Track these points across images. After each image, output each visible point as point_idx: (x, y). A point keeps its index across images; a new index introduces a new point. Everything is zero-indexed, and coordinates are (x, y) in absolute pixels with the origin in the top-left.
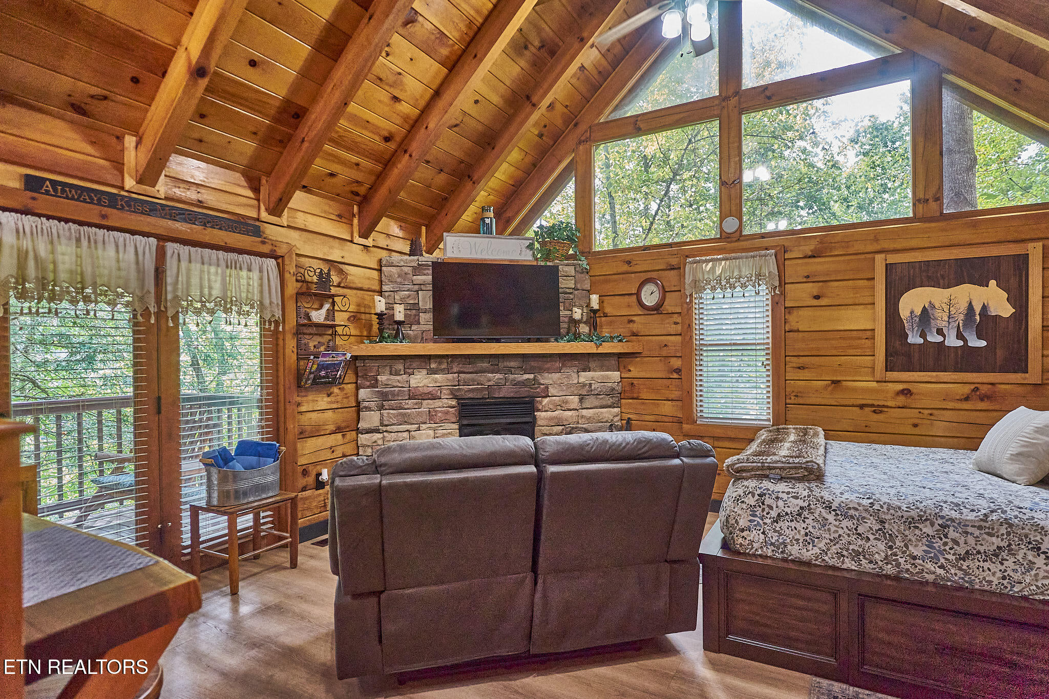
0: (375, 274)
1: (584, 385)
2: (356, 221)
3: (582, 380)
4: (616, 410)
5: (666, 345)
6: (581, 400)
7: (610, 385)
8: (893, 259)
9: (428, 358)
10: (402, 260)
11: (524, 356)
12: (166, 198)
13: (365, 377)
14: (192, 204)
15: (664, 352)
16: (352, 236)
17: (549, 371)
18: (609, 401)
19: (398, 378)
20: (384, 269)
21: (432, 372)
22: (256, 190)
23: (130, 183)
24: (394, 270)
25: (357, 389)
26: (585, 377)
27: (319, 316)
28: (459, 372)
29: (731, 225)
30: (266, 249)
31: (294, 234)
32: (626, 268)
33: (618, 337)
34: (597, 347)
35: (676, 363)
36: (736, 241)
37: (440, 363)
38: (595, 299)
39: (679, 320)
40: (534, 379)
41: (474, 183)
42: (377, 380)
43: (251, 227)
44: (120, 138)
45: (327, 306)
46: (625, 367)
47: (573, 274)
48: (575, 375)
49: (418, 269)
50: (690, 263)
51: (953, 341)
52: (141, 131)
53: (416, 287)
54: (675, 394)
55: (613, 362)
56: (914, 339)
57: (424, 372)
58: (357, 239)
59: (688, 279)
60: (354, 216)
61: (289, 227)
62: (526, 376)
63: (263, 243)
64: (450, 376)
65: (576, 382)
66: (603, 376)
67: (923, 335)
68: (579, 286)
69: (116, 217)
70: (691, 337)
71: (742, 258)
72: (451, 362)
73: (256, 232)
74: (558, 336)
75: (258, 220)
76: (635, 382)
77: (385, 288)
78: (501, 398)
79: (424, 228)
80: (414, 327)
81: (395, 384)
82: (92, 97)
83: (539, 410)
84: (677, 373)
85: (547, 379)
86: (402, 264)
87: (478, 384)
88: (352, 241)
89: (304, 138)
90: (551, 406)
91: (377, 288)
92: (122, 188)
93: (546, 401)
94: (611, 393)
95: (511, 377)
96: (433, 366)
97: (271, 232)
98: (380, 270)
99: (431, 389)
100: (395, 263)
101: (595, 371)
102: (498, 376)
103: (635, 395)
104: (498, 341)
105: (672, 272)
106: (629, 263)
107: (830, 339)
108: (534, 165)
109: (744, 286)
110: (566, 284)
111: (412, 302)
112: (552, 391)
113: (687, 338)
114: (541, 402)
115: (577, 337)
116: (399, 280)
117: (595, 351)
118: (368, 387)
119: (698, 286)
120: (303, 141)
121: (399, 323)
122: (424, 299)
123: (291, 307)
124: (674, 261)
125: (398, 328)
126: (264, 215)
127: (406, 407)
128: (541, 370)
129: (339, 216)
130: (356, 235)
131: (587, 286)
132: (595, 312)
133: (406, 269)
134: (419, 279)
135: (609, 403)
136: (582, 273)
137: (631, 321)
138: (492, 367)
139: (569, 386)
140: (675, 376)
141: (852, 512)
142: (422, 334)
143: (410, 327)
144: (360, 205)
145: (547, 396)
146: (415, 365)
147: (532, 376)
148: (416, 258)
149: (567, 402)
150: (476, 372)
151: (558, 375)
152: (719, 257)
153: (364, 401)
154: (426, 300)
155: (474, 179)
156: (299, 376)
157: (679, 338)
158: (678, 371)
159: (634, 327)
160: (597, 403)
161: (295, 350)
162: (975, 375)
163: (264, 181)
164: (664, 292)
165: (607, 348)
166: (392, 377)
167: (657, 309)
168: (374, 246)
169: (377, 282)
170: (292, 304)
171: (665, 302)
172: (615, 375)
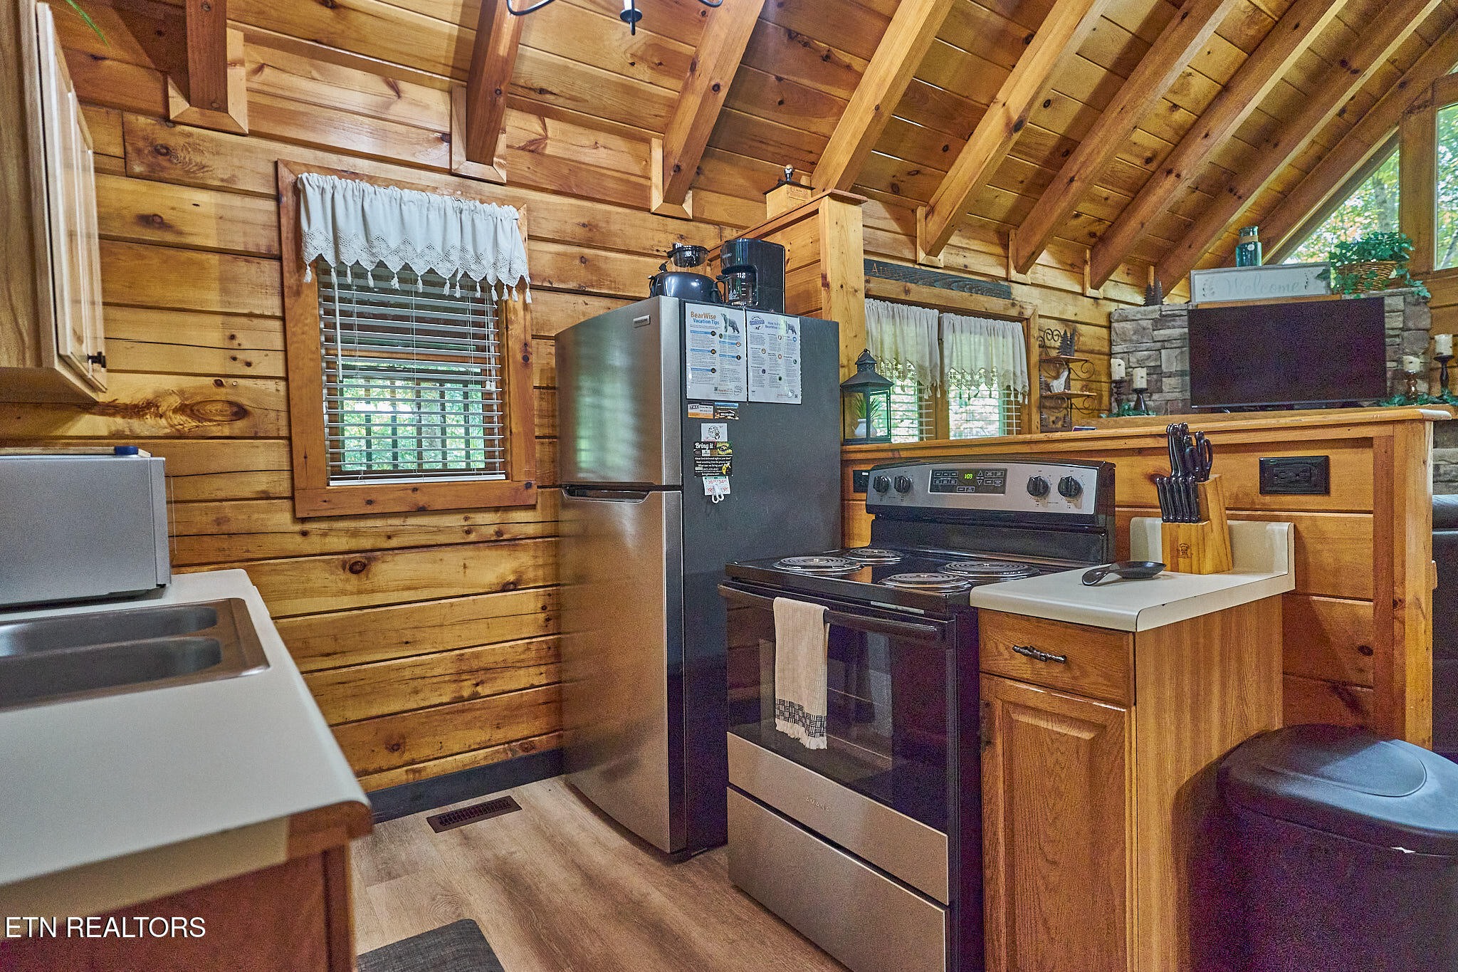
0: (1105, 331)
2: (1087, 269)
10: (1138, 312)
12: (946, 267)
14: (959, 270)
16: (1083, 289)
20: (1115, 325)
22: (1005, 247)
23: (922, 256)
24: (1128, 325)
27: (1058, 386)
30: (1014, 312)
31: (1036, 291)
38: (1444, 342)
41: (1240, 198)
43: (999, 288)
44: (914, 211)
45: (1064, 373)
47: (1400, 308)
49: (1163, 321)
52: (932, 201)
53: (1159, 344)
58: (1090, 292)
60: (1086, 262)
61: (1033, 285)
63: (1013, 305)
68: (1410, 324)
69: (920, 291)
73: (1007, 294)
74: (1380, 396)
75: (1006, 279)
77: (1116, 349)
79: (1152, 268)
80: (1155, 397)
82: (909, 174)
86: (1139, 316)
88: (1083, 295)
89: (1074, 177)
91: (1106, 350)
92: (915, 262)
97: (1018, 291)
98: (1109, 328)
100: (1131, 317)
104: (1290, 408)
110: (1393, 322)
111: (1152, 364)
115: (1411, 398)
116: (1134, 338)
120: (1072, 180)
121: (1139, 391)
122: (1168, 360)
123: (1035, 377)
125: (1139, 399)
126: (1014, 275)
129: (1072, 265)
130: (1087, 287)
131: (1426, 324)
132: (1444, 359)
133: (1144, 323)
134: (1163, 333)
136: (1417, 305)
142: (1167, 404)
143: (1150, 397)
144: (1091, 251)
148: (1157, 307)
154: (1173, 361)
155: (1241, 192)
161: (1039, 426)
163: (1012, 235)
168: (1105, 299)
169: (1106, 343)
170: (1035, 373)
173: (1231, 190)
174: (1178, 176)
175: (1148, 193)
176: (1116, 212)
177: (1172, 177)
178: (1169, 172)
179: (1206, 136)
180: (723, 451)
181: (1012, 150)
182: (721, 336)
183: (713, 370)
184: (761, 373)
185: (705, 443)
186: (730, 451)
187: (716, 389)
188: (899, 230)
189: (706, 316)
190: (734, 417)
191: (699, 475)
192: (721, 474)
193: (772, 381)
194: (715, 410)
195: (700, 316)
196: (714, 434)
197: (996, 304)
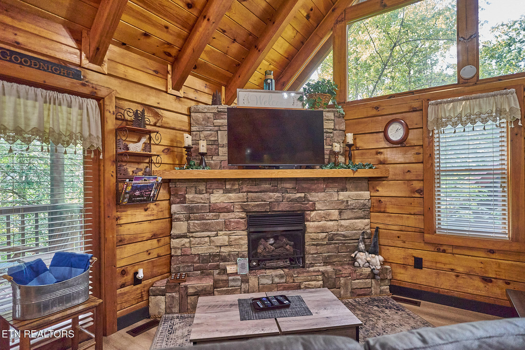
0: (186, 118)
1: (343, 202)
2: (169, 76)
3: (341, 198)
4: (367, 221)
5: (409, 171)
6: (340, 213)
7: (362, 201)
9: (224, 181)
10: (205, 108)
11: (297, 180)
13: (176, 195)
15: (408, 176)
16: (167, 88)
17: (315, 191)
18: (362, 214)
19: (201, 196)
20: (192, 114)
21: (227, 191)
22: (78, 41)
24: (199, 115)
25: (170, 204)
26: (343, 195)
28: (248, 192)
29: (468, 72)
30: (86, 90)
31: (115, 81)
32: (374, 112)
33: (369, 165)
34: (354, 172)
35: (417, 185)
36: (473, 85)
37: (233, 185)
38: (350, 138)
39: (421, 151)
40: (304, 197)
41: (259, 51)
42: (185, 198)
45: (144, 140)
46: (373, 188)
47: (333, 118)
48: (335, 194)
49: (217, 115)
50: (432, 104)
53: (217, 128)
54: (418, 209)
55: (365, 184)
57: (221, 191)
58: (170, 90)
59: (431, 117)
60: (168, 72)
61: (109, 75)
62: (299, 195)
63: (83, 85)
64: (240, 195)
65: (336, 199)
66: (357, 195)
68: (337, 127)
70: (432, 165)
71: (482, 97)
72: (242, 184)
74: (322, 164)
75: (80, 66)
76: (383, 199)
77: (193, 129)
78: (279, 211)
79: (223, 88)
80: (214, 158)
81: (199, 201)
83: (308, 221)
84: (419, 193)
85: (314, 197)
86: (206, 110)
87: (262, 201)
88: (166, 92)
90: (317, 218)
91: (187, 129)
93: (313, 213)
94: (363, 207)
95: (287, 195)
96: (228, 187)
98: (189, 116)
99: (226, 205)
100: (200, 110)
101: (350, 191)
102: (277, 195)
103: (382, 210)
104: (277, 168)
105: (414, 114)
106: (377, 108)
108: (302, 43)
109: (484, 121)
110: (328, 125)
111: (213, 139)
112: (318, 206)
113: (429, 166)
114: (310, 215)
115: (336, 165)
116: (203, 123)
117: (352, 176)
118: (178, 203)
119: (439, 123)
121: (203, 154)
122: (222, 137)
123: (111, 140)
124: (416, 104)
125: (202, 158)
126: (86, 63)
127: (207, 218)
128: (310, 190)
129: (155, 71)
130: (170, 86)
131: (343, 127)
132: (350, 146)
133: (209, 115)
134: (218, 122)
135: (362, 215)
136: (339, 117)
137: (378, 153)
138: (273, 188)
139: (332, 202)
140: (417, 195)
142: (221, 163)
143: (212, 158)
144: (172, 66)
145: (314, 210)
146: (214, 186)
147: (303, 195)
148: (216, 106)
149: (329, 215)
150: (261, 192)
151: (323, 194)
152: (459, 98)
153: (175, 213)
154: (223, 138)
155: (260, 47)
157: (421, 165)
158: (420, 191)
159: (381, 157)
160: (352, 215)
161: (114, 175)
163: (84, 34)
164: (407, 130)
165: (361, 173)
166: (197, 195)
167: (402, 143)
168: (184, 97)
169: (187, 124)
170: (110, 136)
171: (409, 137)
172: (366, 194)
173: (256, 47)
174: (208, 20)
175: (196, 30)
176: (181, 41)
177: (206, 21)
178: (205, 17)
197: (65, 82)
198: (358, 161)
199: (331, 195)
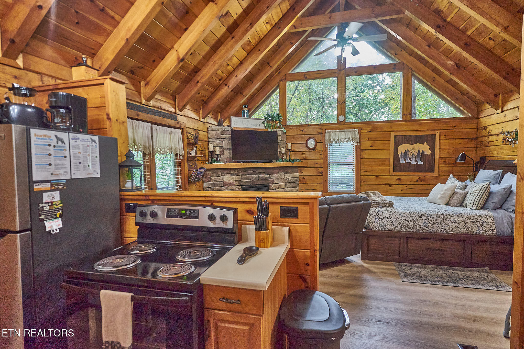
0: (206, 133)
1: (286, 179)
2: (201, 112)
3: (286, 177)
4: (298, 188)
5: (317, 163)
6: (285, 185)
7: (295, 178)
8: (397, 134)
9: (230, 169)
10: (216, 128)
11: (265, 168)
12: (153, 107)
13: (206, 177)
14: (158, 108)
15: (317, 166)
17: (274, 174)
18: (295, 185)
19: (219, 178)
20: (209, 132)
21: (232, 175)
22: (175, 101)
23: (143, 101)
24: (213, 132)
25: (203, 182)
26: (287, 175)
27: (193, 153)
28: (242, 175)
29: (342, 118)
30: (178, 126)
31: (185, 118)
32: (301, 132)
33: (299, 160)
34: (293, 164)
35: (321, 170)
36: (343, 125)
37: (235, 171)
38: (289, 144)
39: (322, 153)
40: (269, 177)
41: (243, 96)
42: (211, 179)
43: (173, 116)
44: (140, 82)
45: (195, 148)
46: (300, 171)
47: (280, 134)
48: (283, 175)
49: (223, 132)
50: (327, 132)
51: (414, 162)
52: (148, 80)
53: (222, 139)
54: (321, 181)
55: (297, 169)
56: (402, 161)
57: (229, 175)
58: (202, 120)
59: (327, 139)
60: (200, 109)
61: (184, 116)
62: (266, 176)
63: (178, 123)
64: (238, 176)
65: (284, 178)
66: (293, 176)
67: (405, 160)
68: (282, 139)
69: (143, 115)
70: (327, 160)
71: (346, 131)
72: (239, 171)
73: (175, 119)
74: (277, 159)
75: (175, 113)
76: (305, 177)
77: (210, 140)
78: (257, 185)
79: (219, 113)
80: (222, 156)
81: (218, 180)
82: (138, 67)
83: (271, 189)
84: (321, 173)
85: (274, 177)
86: (217, 130)
87: (249, 179)
88: (200, 120)
90: (275, 187)
91: (207, 140)
92: (141, 103)
93: (273, 185)
94: (296, 181)
95: (261, 176)
96: (232, 172)
97: (179, 118)
98: (208, 132)
99: (231, 182)
100: (213, 129)
101: (290, 173)
102: (256, 176)
103: (305, 182)
104: (257, 162)
105: (319, 135)
106: (302, 131)
107: (375, 161)
109: (347, 142)
110: (279, 138)
111: (221, 146)
112: (275, 181)
113: (325, 161)
114: (271, 186)
115: (283, 160)
116: (215, 137)
117: (292, 166)
118: (207, 182)
119: (330, 141)
120: (198, 82)
121: (217, 155)
122: (225, 145)
124: (320, 131)
125: (217, 157)
126: (178, 112)
127: (222, 189)
128: (272, 173)
129: (196, 110)
130: (201, 118)
131: (285, 139)
132: (289, 150)
133: (218, 132)
134: (224, 136)
135: (295, 186)
136: (284, 134)
137: (303, 154)
138: (254, 173)
139: (281, 179)
140: (321, 175)
141: (404, 215)
142: (225, 159)
144: (202, 105)
145: (274, 183)
146: (225, 172)
147: (268, 176)
148: (221, 127)
149: (280, 186)
150: (248, 175)
151: (277, 175)
152: (338, 130)
153: (206, 187)
154: (227, 145)
155: (244, 94)
156: (189, 178)
157: (322, 160)
158: (322, 173)
159: (304, 156)
160: (291, 186)
161: (187, 167)
162: (420, 173)
163: (177, 97)
164: (316, 143)
165: (296, 164)
166: (217, 177)
167: (314, 149)
168: (206, 122)
169: (207, 138)
170: (186, 148)
171: (317, 147)
172: (297, 175)
173: (241, 93)
174: (228, 87)
175: (220, 90)
176: (210, 94)
177: (227, 87)
178: (226, 85)
179: (236, 76)
180: (57, 205)
181: (180, 68)
182: (54, 146)
183: (50, 165)
184: (78, 164)
185: (46, 203)
186: (61, 205)
187: (52, 174)
188: (134, 89)
189: (45, 136)
190: (63, 187)
191: (43, 220)
192: (56, 218)
193: (85, 167)
194: (52, 185)
195: (40, 136)
196: (51, 198)
197: (171, 122)
198: (293, 158)
199: (281, 176)
